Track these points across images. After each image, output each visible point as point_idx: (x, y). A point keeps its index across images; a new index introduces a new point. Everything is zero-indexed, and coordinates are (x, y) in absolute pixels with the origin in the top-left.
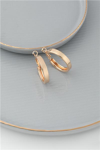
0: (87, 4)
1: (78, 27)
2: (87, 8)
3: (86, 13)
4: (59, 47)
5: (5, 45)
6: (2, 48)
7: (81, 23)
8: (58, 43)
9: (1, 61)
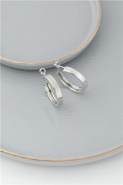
0: (100, 11)
1: (91, 38)
2: (101, 15)
3: (100, 22)
4: (68, 61)
5: (5, 59)
6: (3, 63)
7: (93, 34)
8: (67, 57)
9: (1, 78)
